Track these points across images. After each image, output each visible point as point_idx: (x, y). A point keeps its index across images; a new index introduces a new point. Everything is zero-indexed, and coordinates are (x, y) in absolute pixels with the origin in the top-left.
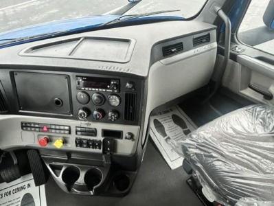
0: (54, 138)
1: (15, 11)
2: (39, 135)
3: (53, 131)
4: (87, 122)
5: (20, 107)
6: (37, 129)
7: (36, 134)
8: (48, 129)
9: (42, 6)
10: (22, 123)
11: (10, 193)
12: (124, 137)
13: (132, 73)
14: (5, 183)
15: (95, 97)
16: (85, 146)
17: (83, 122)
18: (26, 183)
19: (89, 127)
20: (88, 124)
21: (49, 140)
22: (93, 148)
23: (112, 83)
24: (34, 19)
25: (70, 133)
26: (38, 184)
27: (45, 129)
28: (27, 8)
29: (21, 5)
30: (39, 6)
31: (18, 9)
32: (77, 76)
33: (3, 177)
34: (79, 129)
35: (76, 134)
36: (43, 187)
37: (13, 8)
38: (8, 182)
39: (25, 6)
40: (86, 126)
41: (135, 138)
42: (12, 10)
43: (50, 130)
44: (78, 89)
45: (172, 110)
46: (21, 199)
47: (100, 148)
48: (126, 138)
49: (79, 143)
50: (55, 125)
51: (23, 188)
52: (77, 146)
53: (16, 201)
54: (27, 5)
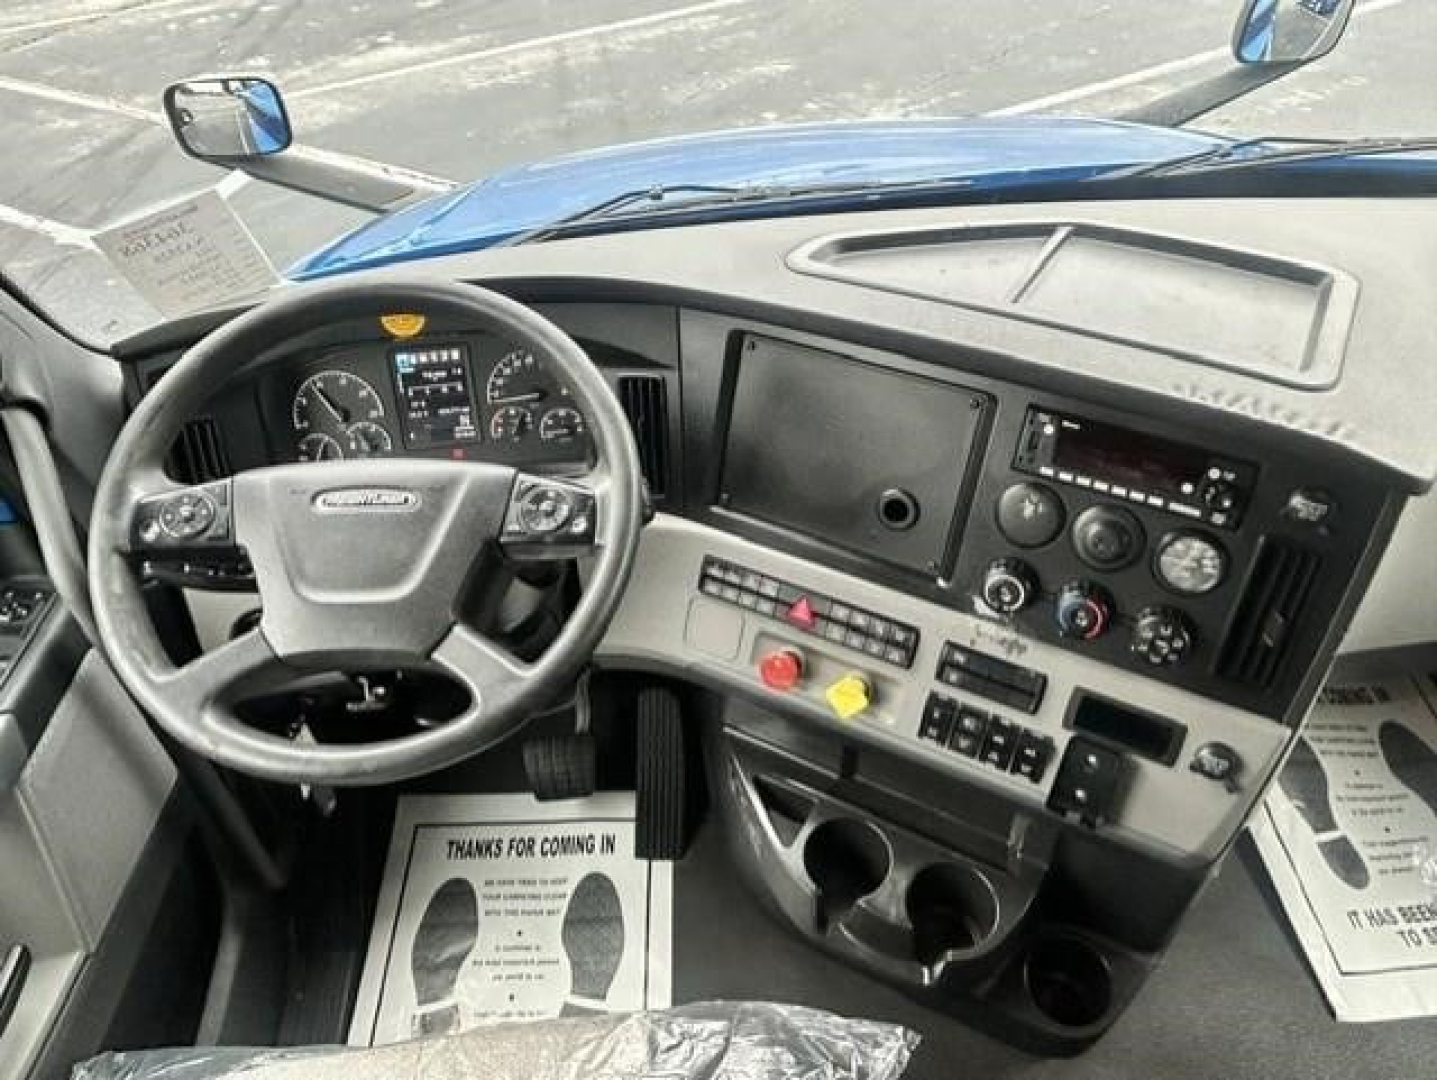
0: (825, 667)
1: (605, 50)
2: (762, 634)
3: (836, 632)
4: (1009, 634)
5: (719, 491)
6: (766, 607)
7: (755, 624)
8: (814, 615)
9: (726, 39)
10: (709, 561)
11: (529, 846)
12: (1186, 756)
13: (1353, 445)
14: (530, 797)
15: (1088, 524)
16: (964, 743)
17: (990, 628)
18: (599, 830)
19: (1014, 658)
20: (1011, 646)
21: (804, 669)
22: (1001, 765)
23: (1214, 474)
24: (678, 94)
25: (909, 662)
26: (646, 848)
27: (801, 612)
28: (658, 40)
29: (636, 28)
30: (710, 36)
31: (623, 44)
32: (1035, 408)
33: (530, 769)
34: (960, 658)
35: (940, 675)
36: (664, 869)
37: (599, 37)
38: (542, 797)
39: (648, 35)
40: (1000, 653)
41: (1245, 780)
42: (593, 46)
43: (821, 624)
44: (1022, 469)
45: (1384, 696)
46: (569, 889)
47: (1036, 777)
48: (1197, 767)
49: (941, 720)
50: (852, 608)
51: (582, 845)
52: (923, 732)
53: (551, 889)
54: (661, 31)
